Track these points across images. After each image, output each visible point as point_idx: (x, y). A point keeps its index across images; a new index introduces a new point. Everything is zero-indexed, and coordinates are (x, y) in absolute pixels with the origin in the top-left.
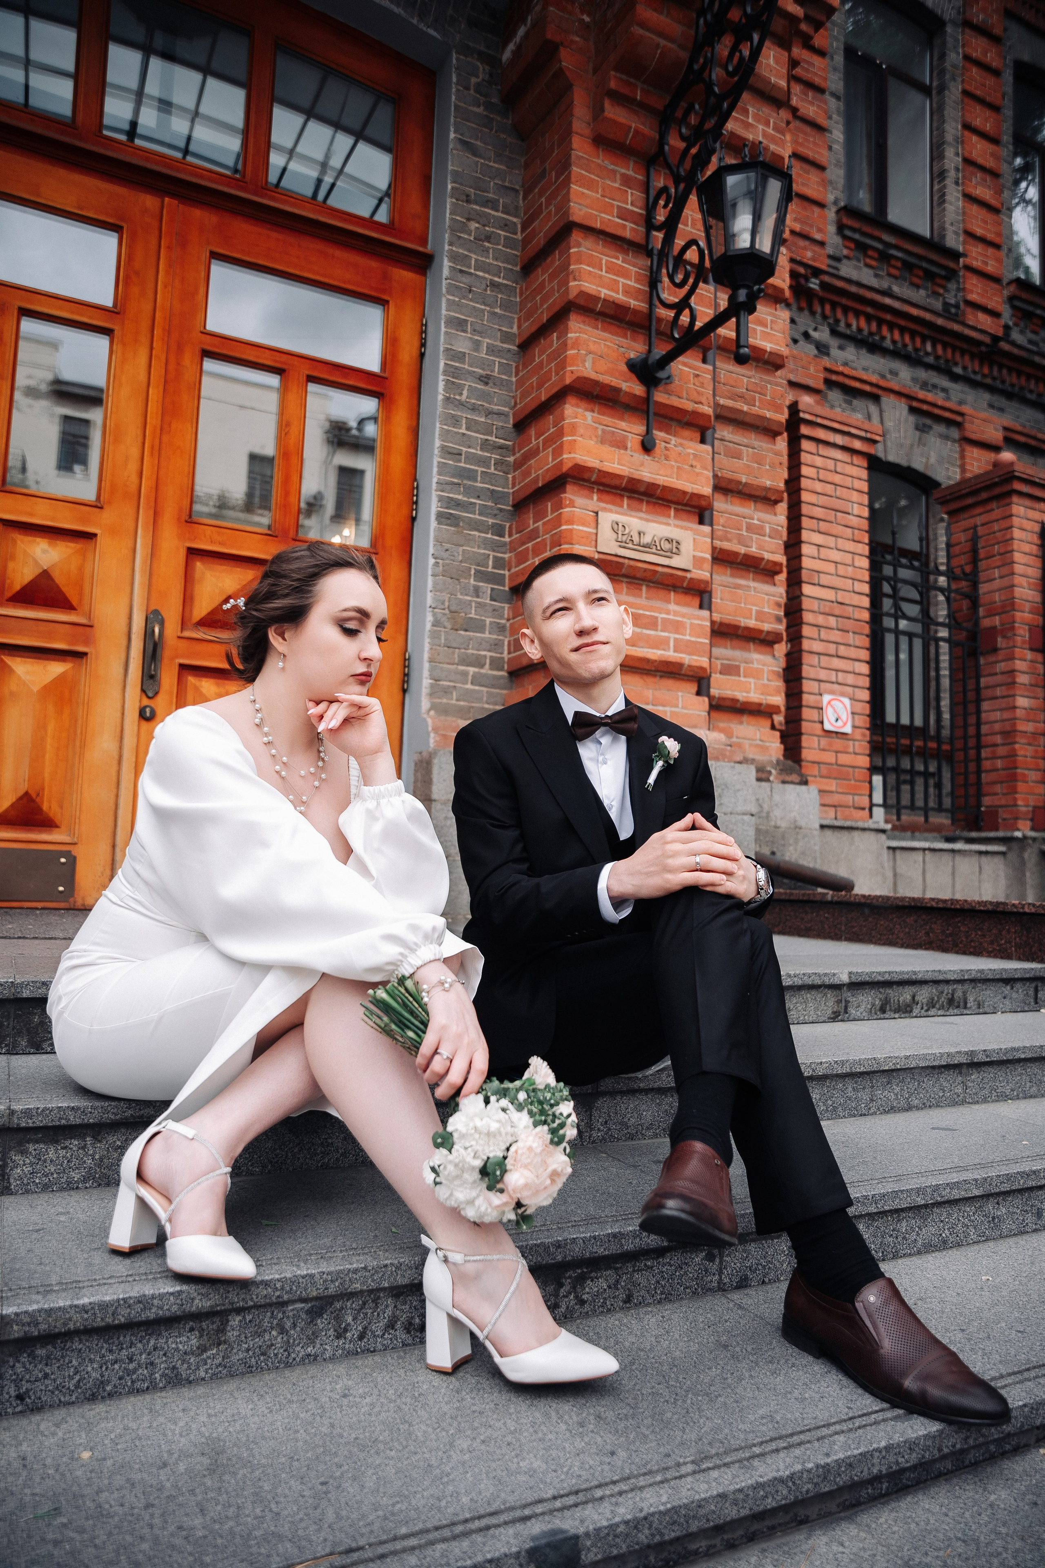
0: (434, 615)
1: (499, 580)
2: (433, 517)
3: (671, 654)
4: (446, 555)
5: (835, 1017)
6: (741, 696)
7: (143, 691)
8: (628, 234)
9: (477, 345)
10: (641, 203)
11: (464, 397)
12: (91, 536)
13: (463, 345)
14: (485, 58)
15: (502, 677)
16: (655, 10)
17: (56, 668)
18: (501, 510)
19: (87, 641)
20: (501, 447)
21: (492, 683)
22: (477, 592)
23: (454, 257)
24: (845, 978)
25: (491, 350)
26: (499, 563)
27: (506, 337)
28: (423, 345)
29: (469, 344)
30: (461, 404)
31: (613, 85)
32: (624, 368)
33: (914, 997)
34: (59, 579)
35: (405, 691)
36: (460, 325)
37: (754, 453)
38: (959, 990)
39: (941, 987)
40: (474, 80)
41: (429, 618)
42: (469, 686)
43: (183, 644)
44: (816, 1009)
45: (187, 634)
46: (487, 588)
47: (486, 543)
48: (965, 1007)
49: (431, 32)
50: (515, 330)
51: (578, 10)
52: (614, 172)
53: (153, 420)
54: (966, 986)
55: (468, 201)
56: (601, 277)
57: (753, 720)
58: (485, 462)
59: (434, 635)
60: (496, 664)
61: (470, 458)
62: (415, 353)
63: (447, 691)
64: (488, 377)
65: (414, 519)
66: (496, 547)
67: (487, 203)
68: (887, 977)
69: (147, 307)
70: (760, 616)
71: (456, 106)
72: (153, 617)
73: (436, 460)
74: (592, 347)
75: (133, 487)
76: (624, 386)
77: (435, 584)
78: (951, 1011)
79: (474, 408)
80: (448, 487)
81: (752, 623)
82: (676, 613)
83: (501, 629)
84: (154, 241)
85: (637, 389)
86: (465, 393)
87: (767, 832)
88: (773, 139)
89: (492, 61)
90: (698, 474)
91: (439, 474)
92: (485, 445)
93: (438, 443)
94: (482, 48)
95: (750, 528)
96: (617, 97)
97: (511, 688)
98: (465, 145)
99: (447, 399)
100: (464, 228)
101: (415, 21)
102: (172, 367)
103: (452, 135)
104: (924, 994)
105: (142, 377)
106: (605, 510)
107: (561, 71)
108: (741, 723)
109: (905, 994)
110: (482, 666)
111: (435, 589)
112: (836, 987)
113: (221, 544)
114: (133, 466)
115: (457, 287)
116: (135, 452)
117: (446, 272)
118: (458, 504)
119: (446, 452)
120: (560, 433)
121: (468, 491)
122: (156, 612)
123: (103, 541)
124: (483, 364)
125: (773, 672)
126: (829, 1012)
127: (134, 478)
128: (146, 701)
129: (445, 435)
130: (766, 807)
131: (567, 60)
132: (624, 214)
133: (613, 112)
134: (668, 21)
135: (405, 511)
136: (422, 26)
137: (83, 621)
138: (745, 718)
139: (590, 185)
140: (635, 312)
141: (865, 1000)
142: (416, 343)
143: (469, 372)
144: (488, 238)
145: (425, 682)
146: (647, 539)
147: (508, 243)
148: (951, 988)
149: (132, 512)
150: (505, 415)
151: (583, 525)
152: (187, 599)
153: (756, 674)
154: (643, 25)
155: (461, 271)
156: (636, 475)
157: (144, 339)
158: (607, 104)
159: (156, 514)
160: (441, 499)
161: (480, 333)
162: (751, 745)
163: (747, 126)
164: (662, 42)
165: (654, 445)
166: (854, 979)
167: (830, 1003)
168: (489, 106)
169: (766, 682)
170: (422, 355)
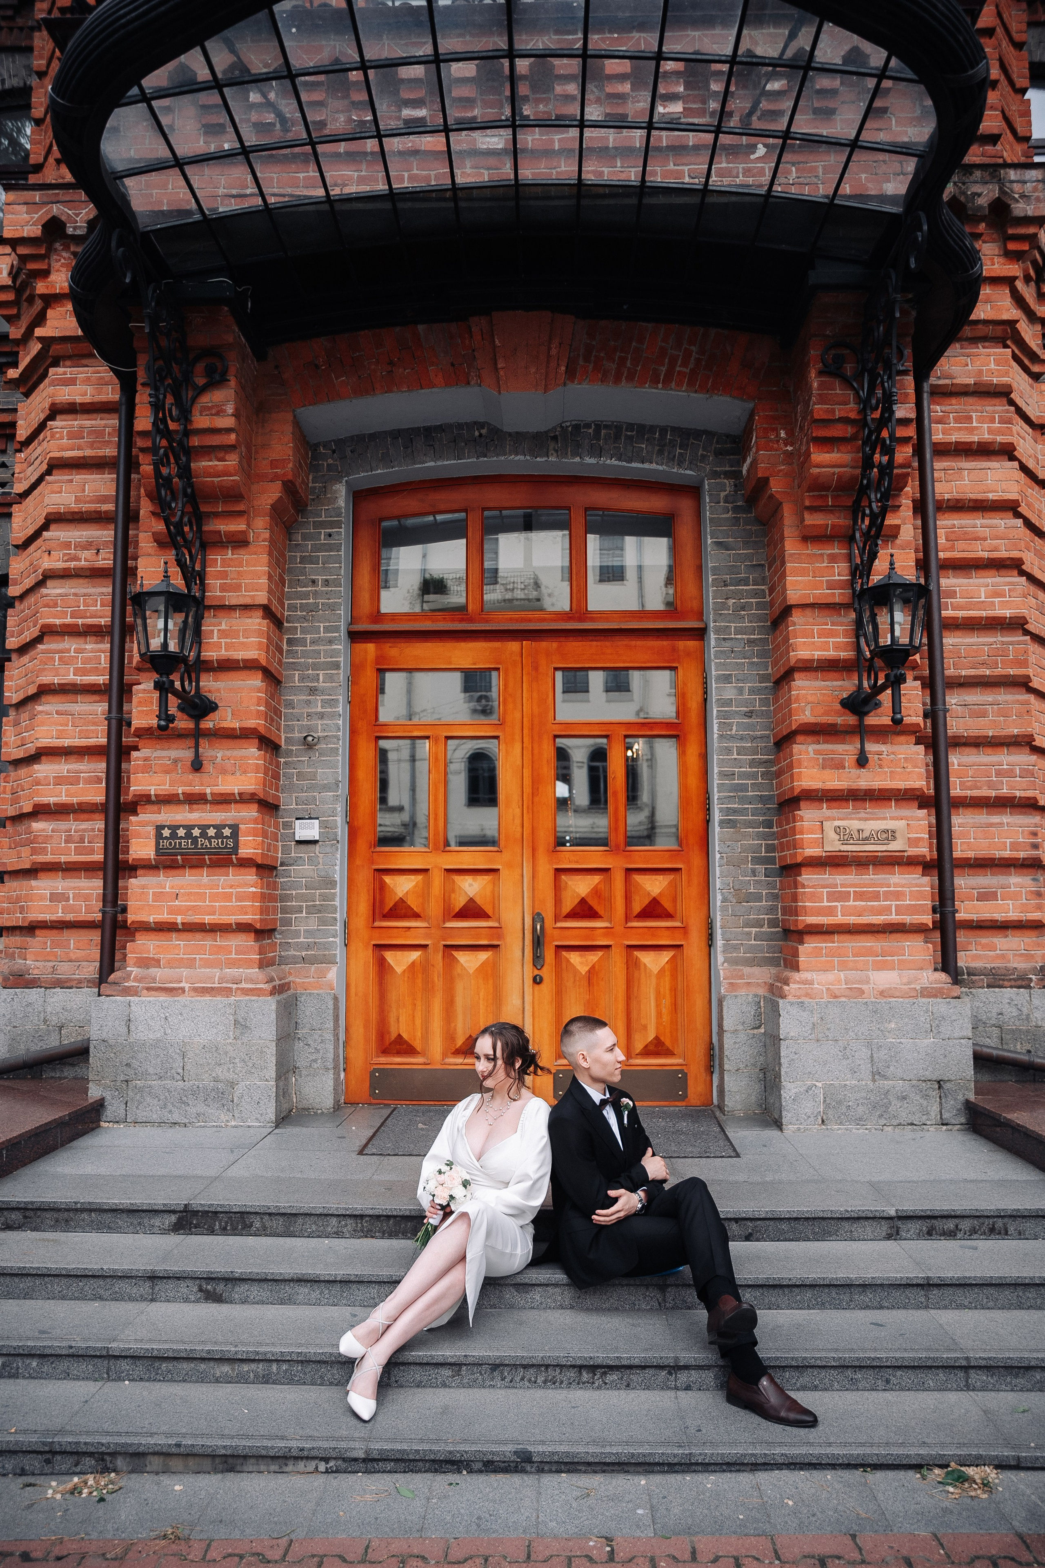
0: (722, 894)
1: (771, 860)
2: (717, 824)
3: (894, 918)
4: (728, 850)
5: (889, 1237)
6: (999, 916)
7: (534, 965)
8: (837, 600)
9: (741, 690)
10: (847, 571)
11: (734, 732)
12: (496, 871)
13: (730, 693)
14: (727, 475)
15: (777, 932)
16: (828, 452)
17: (483, 956)
18: (769, 809)
19: (500, 937)
20: (766, 762)
21: (771, 937)
22: (754, 873)
23: (718, 631)
24: (893, 1213)
25: (752, 691)
26: (770, 848)
27: (763, 678)
28: (706, 693)
29: (735, 691)
30: (732, 736)
31: (807, 503)
32: (839, 706)
33: (957, 1226)
34: (478, 901)
35: (710, 946)
36: (727, 679)
37: (999, 709)
38: (1000, 1223)
39: (981, 1220)
40: (723, 494)
41: (719, 897)
42: (753, 942)
43: (556, 932)
44: (873, 1232)
45: (559, 925)
46: (761, 868)
47: (759, 836)
48: (1006, 1234)
49: (688, 472)
50: (770, 671)
51: (782, 445)
52: (822, 555)
53: (527, 790)
54: (1006, 1220)
55: (726, 585)
56: (814, 643)
57: (1018, 932)
58: (754, 776)
59: (724, 909)
60: (773, 923)
61: (742, 776)
62: (699, 698)
63: (736, 948)
64: (751, 712)
65: (708, 821)
66: (765, 836)
67: (739, 582)
68: (928, 1213)
69: (518, 715)
70: (1015, 846)
71: (710, 519)
72: (537, 917)
73: (716, 782)
74: (810, 699)
75: (518, 835)
76: (839, 720)
77: (721, 872)
78: (993, 1236)
79: (742, 738)
80: (726, 801)
81: (1007, 854)
82: (896, 885)
83: (775, 897)
84: (519, 671)
85: (851, 719)
86: (734, 728)
87: (1028, 1031)
88: (1000, 432)
89: (735, 475)
90: (909, 773)
91: (719, 792)
92: (752, 763)
93: (716, 770)
94: (727, 469)
95: (999, 773)
96: (812, 509)
97: (786, 940)
98: (719, 544)
99: (721, 736)
100: (724, 606)
101: (675, 470)
102: (536, 752)
103: (709, 541)
104: (965, 1225)
105: (519, 762)
106: (829, 819)
107: (771, 496)
108: (1007, 936)
109: (950, 1225)
110: (762, 927)
111: (722, 876)
112: (891, 1218)
113: (577, 862)
114: (518, 821)
115: (721, 652)
116: (518, 811)
117: (713, 643)
118: (735, 811)
119: (723, 775)
120: (791, 766)
121: (742, 800)
122: (539, 914)
123: (503, 873)
124: (746, 703)
125: (1031, 892)
126: (884, 1234)
127: (519, 829)
128: (536, 972)
129: (721, 763)
130: (1025, 1011)
131: (776, 487)
132: (831, 585)
133: (811, 519)
134: (839, 455)
135: (701, 816)
136: (681, 471)
137: (496, 925)
138: (1009, 932)
139: (803, 572)
140: (845, 660)
141: (914, 1227)
142: (700, 692)
143: (736, 712)
144: (743, 608)
145: (719, 942)
146: (866, 834)
147: (759, 606)
148: (991, 1221)
149: (519, 851)
150: (768, 737)
151: (812, 833)
152: (558, 901)
153: (1015, 896)
154: (818, 466)
155: (724, 639)
156: (854, 785)
157: (518, 737)
158: (807, 516)
159: (534, 850)
160: (721, 810)
161: (743, 681)
162: (1015, 955)
163: (971, 430)
164: (837, 470)
165: (867, 760)
166: (900, 1214)
167: (885, 1228)
168: (736, 509)
169: (1024, 901)
170: (705, 700)
